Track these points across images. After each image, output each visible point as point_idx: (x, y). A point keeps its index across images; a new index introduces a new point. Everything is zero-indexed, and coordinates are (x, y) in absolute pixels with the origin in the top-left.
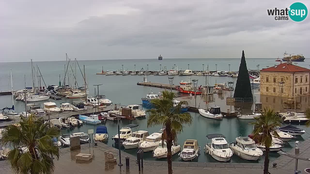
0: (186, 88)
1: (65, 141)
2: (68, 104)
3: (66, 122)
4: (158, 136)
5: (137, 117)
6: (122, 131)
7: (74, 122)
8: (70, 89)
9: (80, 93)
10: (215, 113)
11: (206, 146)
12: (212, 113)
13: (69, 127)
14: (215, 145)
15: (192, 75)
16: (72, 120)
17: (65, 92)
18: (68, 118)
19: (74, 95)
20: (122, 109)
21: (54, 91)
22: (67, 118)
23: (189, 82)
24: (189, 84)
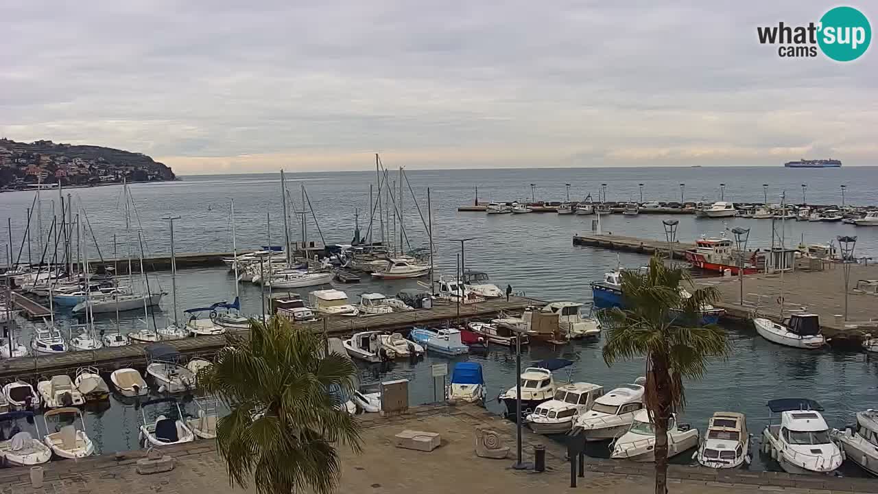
0: (714, 256)
1: (367, 402)
2: (379, 296)
3: (372, 346)
4: (629, 398)
5: (573, 336)
6: (526, 380)
7: (400, 346)
8: (383, 253)
9: (411, 266)
10: (801, 333)
11: (764, 432)
12: (794, 333)
13: (377, 360)
14: (792, 431)
15: (731, 216)
16: (394, 343)
17: (371, 263)
18: (379, 336)
19: (396, 270)
20: (531, 313)
21: (339, 258)
22: (376, 336)
23: (724, 239)
24: (722, 245)
